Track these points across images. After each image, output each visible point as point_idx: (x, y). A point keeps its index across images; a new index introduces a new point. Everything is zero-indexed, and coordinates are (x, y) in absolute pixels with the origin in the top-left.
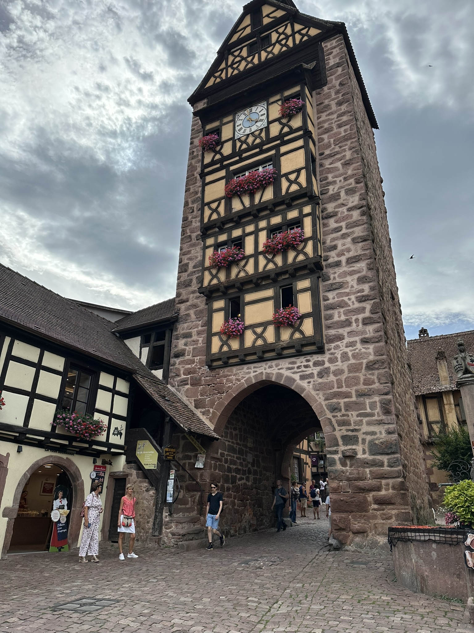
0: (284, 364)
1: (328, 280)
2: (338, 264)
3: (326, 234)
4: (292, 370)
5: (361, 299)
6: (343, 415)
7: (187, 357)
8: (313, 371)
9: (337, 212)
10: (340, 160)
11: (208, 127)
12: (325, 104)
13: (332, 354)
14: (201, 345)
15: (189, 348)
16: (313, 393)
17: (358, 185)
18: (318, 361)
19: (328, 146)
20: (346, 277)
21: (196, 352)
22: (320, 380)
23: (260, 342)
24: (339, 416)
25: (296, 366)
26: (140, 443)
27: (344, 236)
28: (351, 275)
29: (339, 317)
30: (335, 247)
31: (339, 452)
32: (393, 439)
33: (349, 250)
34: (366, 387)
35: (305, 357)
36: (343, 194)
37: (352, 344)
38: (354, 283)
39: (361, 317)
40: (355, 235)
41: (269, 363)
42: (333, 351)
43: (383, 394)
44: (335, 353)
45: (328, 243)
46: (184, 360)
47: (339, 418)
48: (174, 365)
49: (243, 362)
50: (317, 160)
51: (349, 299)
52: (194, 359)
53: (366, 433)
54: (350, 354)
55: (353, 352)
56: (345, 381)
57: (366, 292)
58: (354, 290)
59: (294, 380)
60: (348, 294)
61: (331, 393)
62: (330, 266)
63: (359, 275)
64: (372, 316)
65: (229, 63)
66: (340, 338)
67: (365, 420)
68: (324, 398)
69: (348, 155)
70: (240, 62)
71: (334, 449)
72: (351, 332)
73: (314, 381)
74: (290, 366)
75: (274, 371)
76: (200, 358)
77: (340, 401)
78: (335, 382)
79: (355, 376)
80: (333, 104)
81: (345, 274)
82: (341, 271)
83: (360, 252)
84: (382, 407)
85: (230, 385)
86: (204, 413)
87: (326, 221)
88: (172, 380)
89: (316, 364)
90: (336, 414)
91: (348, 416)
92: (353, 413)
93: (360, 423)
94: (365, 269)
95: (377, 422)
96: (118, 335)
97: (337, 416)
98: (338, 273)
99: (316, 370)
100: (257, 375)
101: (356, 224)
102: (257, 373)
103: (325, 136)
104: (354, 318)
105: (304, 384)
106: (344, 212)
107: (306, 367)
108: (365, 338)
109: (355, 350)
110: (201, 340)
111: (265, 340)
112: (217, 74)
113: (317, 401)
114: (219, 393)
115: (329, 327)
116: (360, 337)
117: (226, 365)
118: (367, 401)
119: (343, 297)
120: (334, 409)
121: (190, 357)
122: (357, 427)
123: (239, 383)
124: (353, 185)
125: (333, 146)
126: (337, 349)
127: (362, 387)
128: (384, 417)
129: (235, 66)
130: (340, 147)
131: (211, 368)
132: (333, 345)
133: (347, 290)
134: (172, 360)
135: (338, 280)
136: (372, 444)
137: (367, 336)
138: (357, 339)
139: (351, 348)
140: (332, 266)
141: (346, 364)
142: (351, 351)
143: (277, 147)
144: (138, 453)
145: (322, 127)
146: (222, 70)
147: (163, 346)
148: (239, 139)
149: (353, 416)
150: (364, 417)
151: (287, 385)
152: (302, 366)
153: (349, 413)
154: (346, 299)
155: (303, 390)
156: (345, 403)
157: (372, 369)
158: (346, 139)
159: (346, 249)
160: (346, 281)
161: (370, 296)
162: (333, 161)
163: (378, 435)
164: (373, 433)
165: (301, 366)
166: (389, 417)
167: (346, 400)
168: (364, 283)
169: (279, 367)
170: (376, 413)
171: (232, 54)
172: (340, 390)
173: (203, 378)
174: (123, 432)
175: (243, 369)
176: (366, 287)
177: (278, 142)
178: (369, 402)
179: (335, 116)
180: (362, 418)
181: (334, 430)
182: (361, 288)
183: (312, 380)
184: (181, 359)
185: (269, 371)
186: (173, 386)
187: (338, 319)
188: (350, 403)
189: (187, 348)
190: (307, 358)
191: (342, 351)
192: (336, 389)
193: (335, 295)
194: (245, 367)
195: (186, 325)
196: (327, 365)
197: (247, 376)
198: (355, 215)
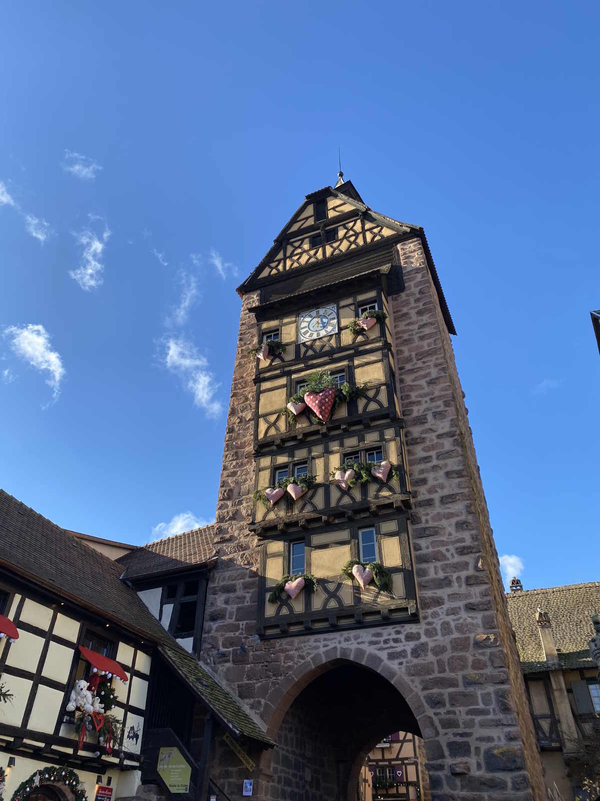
0: (366, 635)
1: (418, 523)
2: (429, 503)
3: (412, 463)
4: (378, 645)
5: (462, 551)
6: (449, 712)
7: (228, 621)
8: (406, 648)
9: (424, 438)
10: (425, 376)
11: (265, 325)
12: (403, 312)
13: (429, 624)
14: (249, 603)
15: (232, 608)
16: (407, 679)
17: (447, 409)
18: (412, 633)
19: (409, 360)
20: (440, 520)
21: (242, 614)
22: (415, 661)
23: (333, 604)
24: (443, 713)
25: (382, 639)
26: (164, 752)
27: (435, 468)
28: (448, 518)
29: (436, 573)
30: (424, 481)
31: (446, 767)
32: (516, 748)
33: (442, 487)
34: (476, 672)
35: (394, 628)
36: (430, 417)
37: (453, 612)
38: (451, 529)
39: (464, 574)
40: (448, 469)
41: (346, 634)
42: (430, 619)
43: (498, 683)
44: (434, 623)
45: (417, 476)
46: (224, 626)
47: (443, 716)
48: (209, 632)
49: (309, 632)
50: (397, 375)
51: (448, 550)
52: (239, 624)
53: (481, 739)
54: (453, 624)
55: (457, 622)
56: (449, 663)
57: (468, 542)
58: (453, 538)
59: (381, 660)
60: (444, 544)
61: (430, 679)
62: (420, 504)
63: (458, 519)
64: (477, 574)
65: (288, 254)
66: (438, 602)
67: (478, 719)
68: (422, 687)
69: (434, 373)
70: (301, 254)
71: (439, 762)
72: (452, 594)
73: (407, 662)
74: (375, 639)
75: (353, 646)
76: (247, 623)
77: (442, 691)
78: (436, 663)
79: (461, 656)
80: (413, 313)
81: (439, 517)
82: (435, 512)
83: (456, 491)
84: (498, 701)
85: (291, 664)
86: (252, 707)
87: (411, 447)
88: (206, 655)
89: (410, 637)
90: (438, 711)
91: (455, 713)
92: (461, 709)
93: (471, 724)
94: (464, 511)
95: (493, 723)
96: (130, 584)
97: (440, 713)
98: (431, 515)
99: (409, 646)
100: (328, 650)
101: (448, 454)
102: (329, 648)
103: (405, 349)
104: (455, 576)
105: (394, 665)
106: (433, 440)
107: (396, 641)
108: (470, 604)
109: (458, 619)
110: (248, 596)
111: (339, 601)
112: (273, 265)
113: (411, 691)
114: (274, 675)
115: (425, 587)
116: (465, 602)
117: (285, 634)
118: (479, 693)
119: (439, 546)
120: (436, 703)
121: (232, 621)
122: (468, 730)
123: (303, 661)
124: (442, 408)
125: (415, 361)
126: (436, 617)
127: (470, 672)
128: (501, 716)
129: (295, 258)
130: (424, 362)
131: (263, 638)
132: (430, 611)
133: (445, 539)
134: (207, 625)
135: (431, 524)
136: (489, 755)
137: (471, 601)
138: (461, 604)
139: (452, 617)
140: (424, 505)
141: (448, 638)
142: (454, 620)
143: (350, 358)
144: (160, 767)
145: (400, 338)
146: (279, 261)
147: (195, 603)
148: (304, 344)
149: (461, 713)
150: (476, 715)
151: (370, 667)
152: (391, 640)
153: (457, 709)
154: (443, 549)
155: (393, 674)
156: (450, 694)
157: (482, 647)
158: (429, 353)
159: (439, 484)
160: (442, 525)
161: (473, 548)
162: (416, 378)
163: (496, 743)
164: (489, 739)
165: (389, 640)
166: (509, 717)
167: (451, 690)
168: (463, 530)
169: (360, 640)
170: (491, 710)
171: (291, 244)
172: (442, 675)
173: (251, 653)
174: (140, 734)
175: (308, 641)
176: (467, 535)
177: (352, 352)
178: (482, 694)
179: (416, 326)
180: (474, 717)
181: (437, 733)
182: (461, 536)
183: (404, 660)
184: (219, 623)
185: (345, 645)
186: (207, 664)
187: (435, 576)
188: (456, 695)
189: (229, 607)
190: (396, 629)
191: (442, 621)
192: (437, 675)
193: (428, 543)
194: (312, 638)
195: (227, 574)
196: (424, 639)
197: (315, 652)
198: (447, 444)
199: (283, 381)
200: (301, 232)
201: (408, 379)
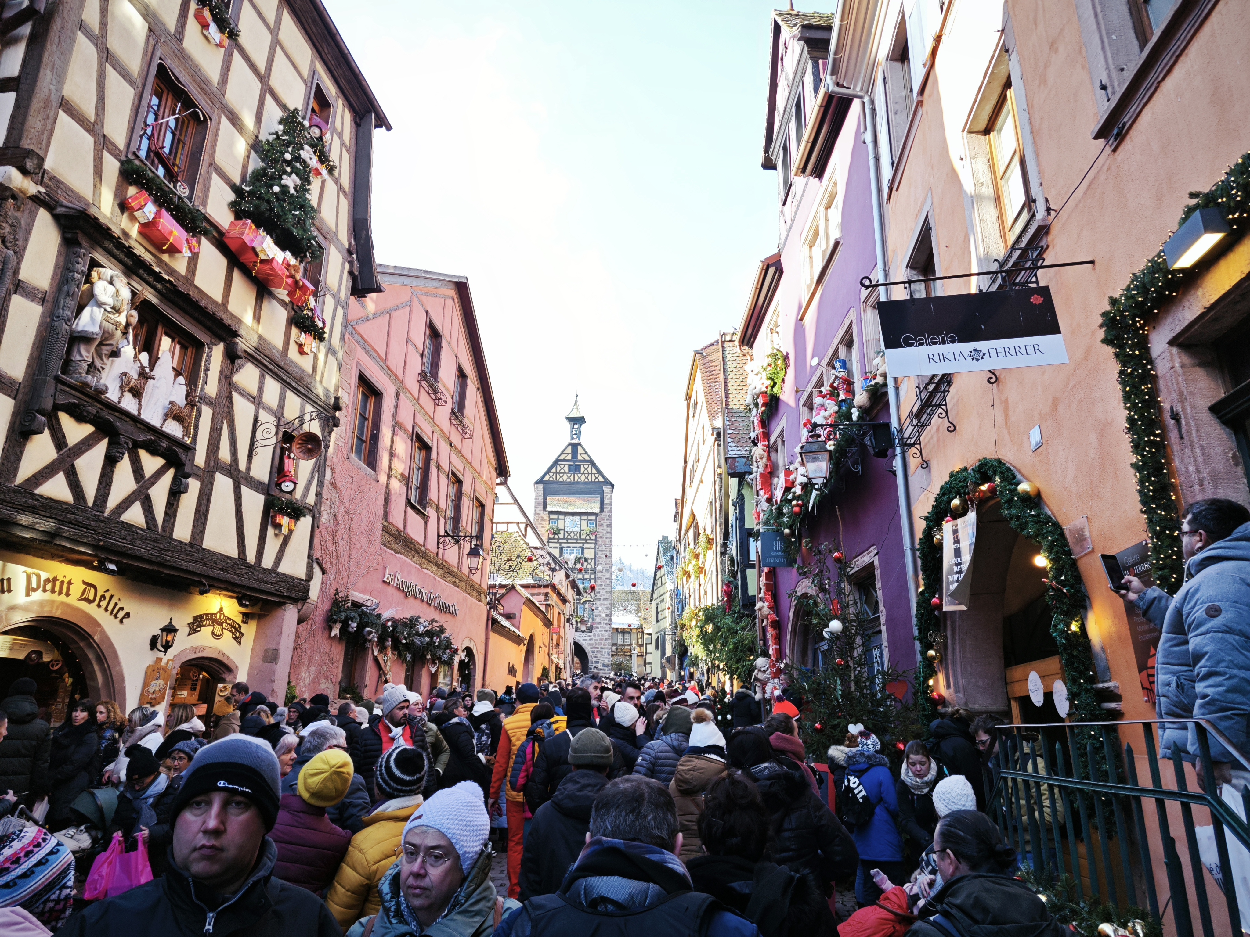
10: (605, 554)
11: (552, 517)
12: (602, 523)
22: (590, 642)
27: (603, 589)
30: (599, 593)
36: (604, 571)
38: (604, 609)
39: (605, 622)
45: (597, 590)
56: (596, 643)
65: (558, 471)
66: (598, 628)
69: (607, 552)
70: (564, 474)
72: (601, 627)
80: (605, 524)
83: (608, 598)
103: (600, 540)
106: (604, 579)
112: (551, 474)
116: (604, 629)
120: (593, 652)
124: (609, 569)
125: (603, 547)
127: (602, 646)
129: (561, 475)
143: (583, 544)
146: (554, 474)
148: (567, 532)
149: (599, 655)
179: (605, 532)
198: (608, 581)
199: (558, 545)
200: (564, 460)
201: (600, 553)
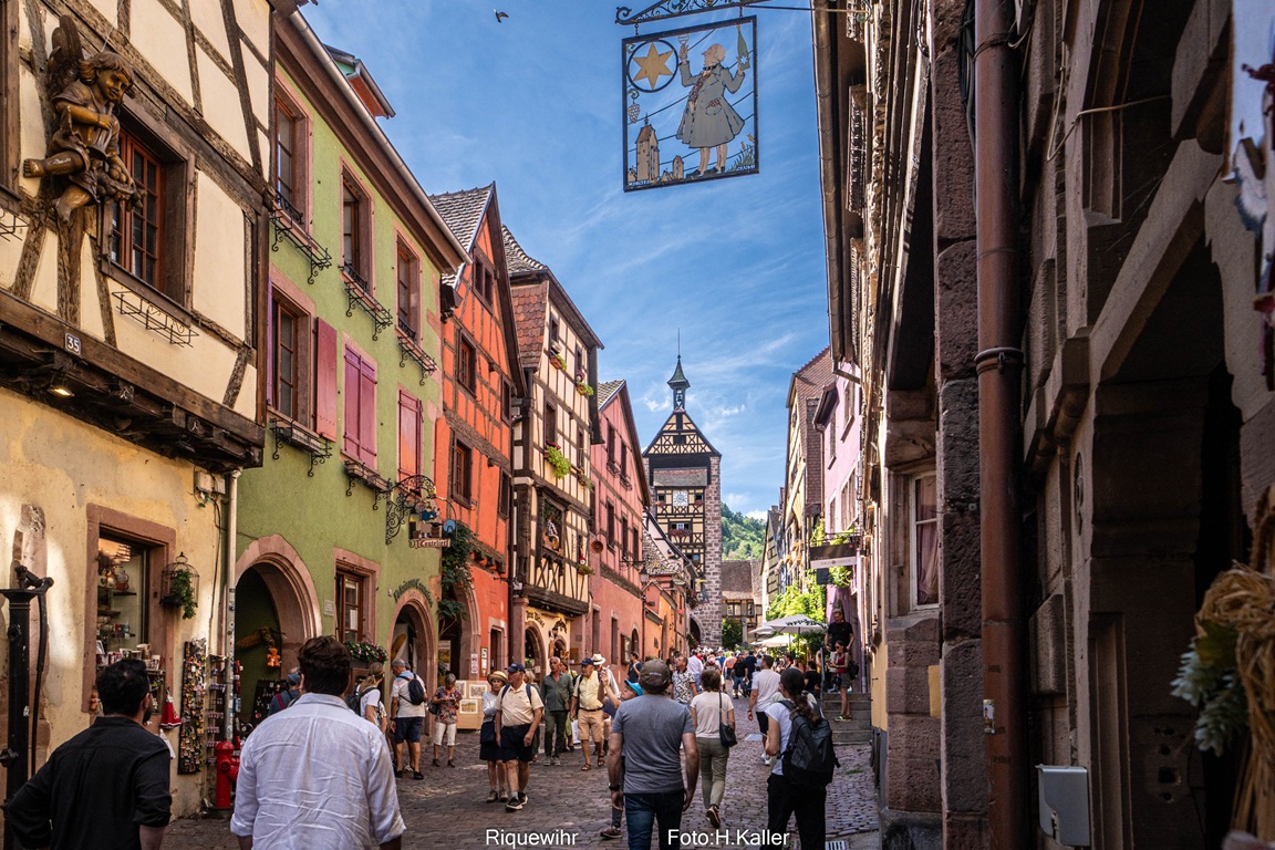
2: (709, 574)
10: (714, 528)
12: (709, 496)
28: (714, 579)
30: (709, 566)
36: (713, 545)
51: (712, 588)
54: (711, 608)
58: (714, 585)
65: (663, 443)
68: (701, 621)
70: (669, 446)
80: (713, 498)
98: (709, 577)
99: (699, 612)
104: (713, 595)
112: (656, 447)
125: (711, 520)
129: (666, 447)
130: (714, 522)
160: (712, 581)
171: (665, 438)
177: (692, 516)
199: (666, 521)
200: (669, 431)
201: (708, 527)
